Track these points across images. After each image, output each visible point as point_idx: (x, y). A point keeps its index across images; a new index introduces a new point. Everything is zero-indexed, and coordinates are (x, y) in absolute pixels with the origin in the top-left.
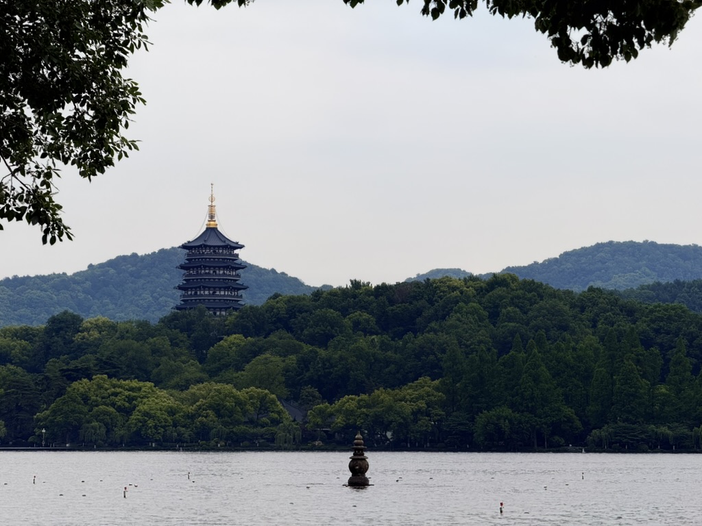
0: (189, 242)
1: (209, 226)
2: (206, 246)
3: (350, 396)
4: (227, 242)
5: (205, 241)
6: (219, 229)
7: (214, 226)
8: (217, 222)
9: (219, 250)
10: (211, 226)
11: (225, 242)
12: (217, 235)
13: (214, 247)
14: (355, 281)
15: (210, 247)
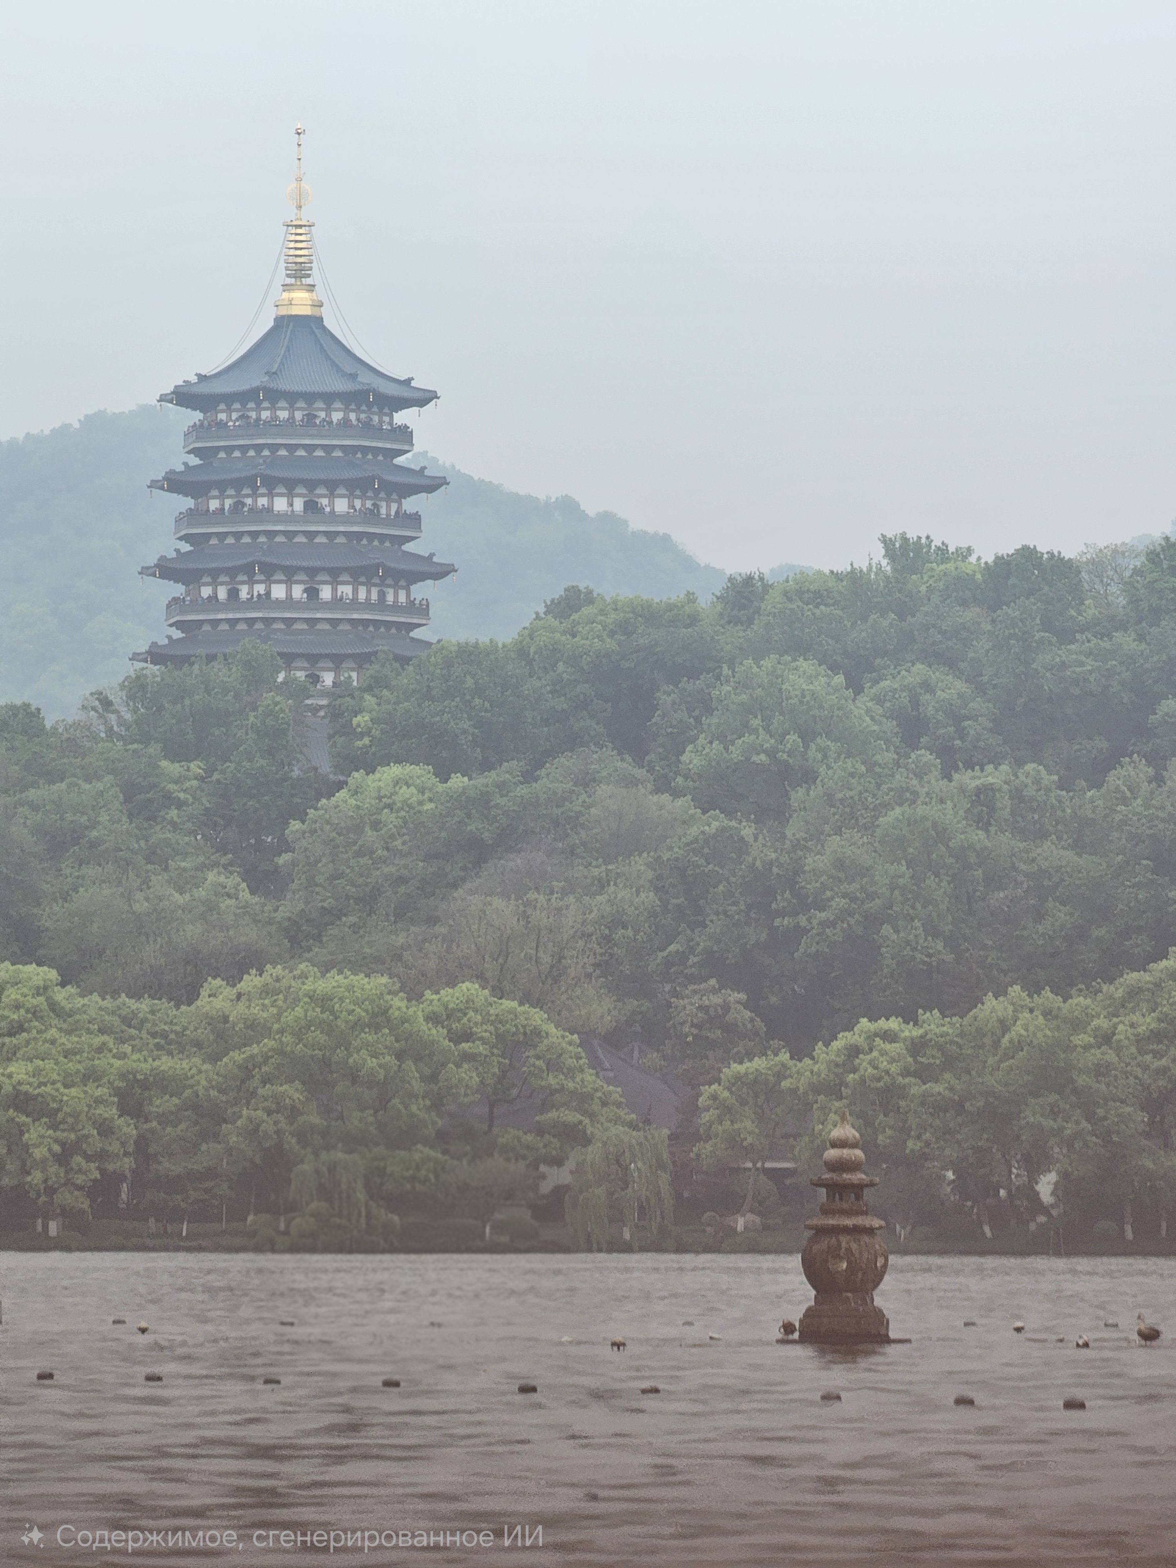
0: (202, 378)
1: (283, 312)
2: (273, 396)
3: (882, 1024)
4: (365, 378)
5: (272, 374)
6: (330, 323)
7: (307, 311)
8: (320, 294)
9: (328, 409)
10: (296, 311)
11: (353, 377)
12: (322, 350)
13: (310, 398)
14: (905, 539)
15: (292, 398)
